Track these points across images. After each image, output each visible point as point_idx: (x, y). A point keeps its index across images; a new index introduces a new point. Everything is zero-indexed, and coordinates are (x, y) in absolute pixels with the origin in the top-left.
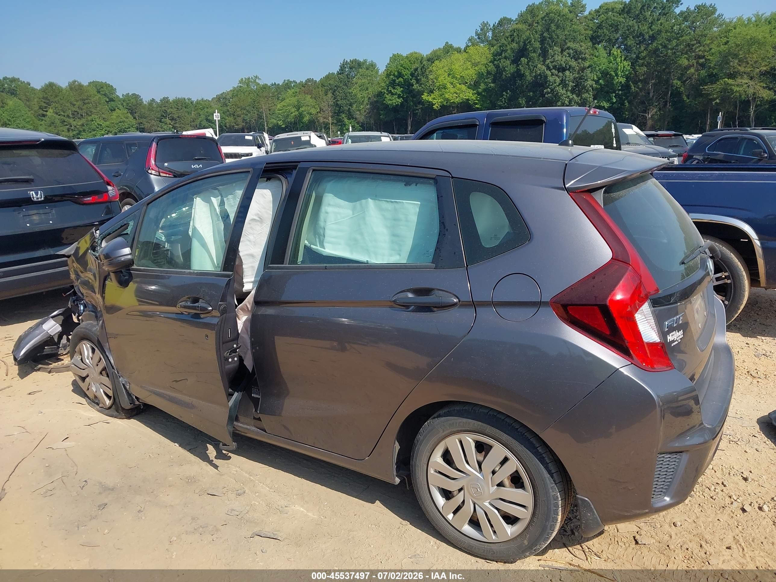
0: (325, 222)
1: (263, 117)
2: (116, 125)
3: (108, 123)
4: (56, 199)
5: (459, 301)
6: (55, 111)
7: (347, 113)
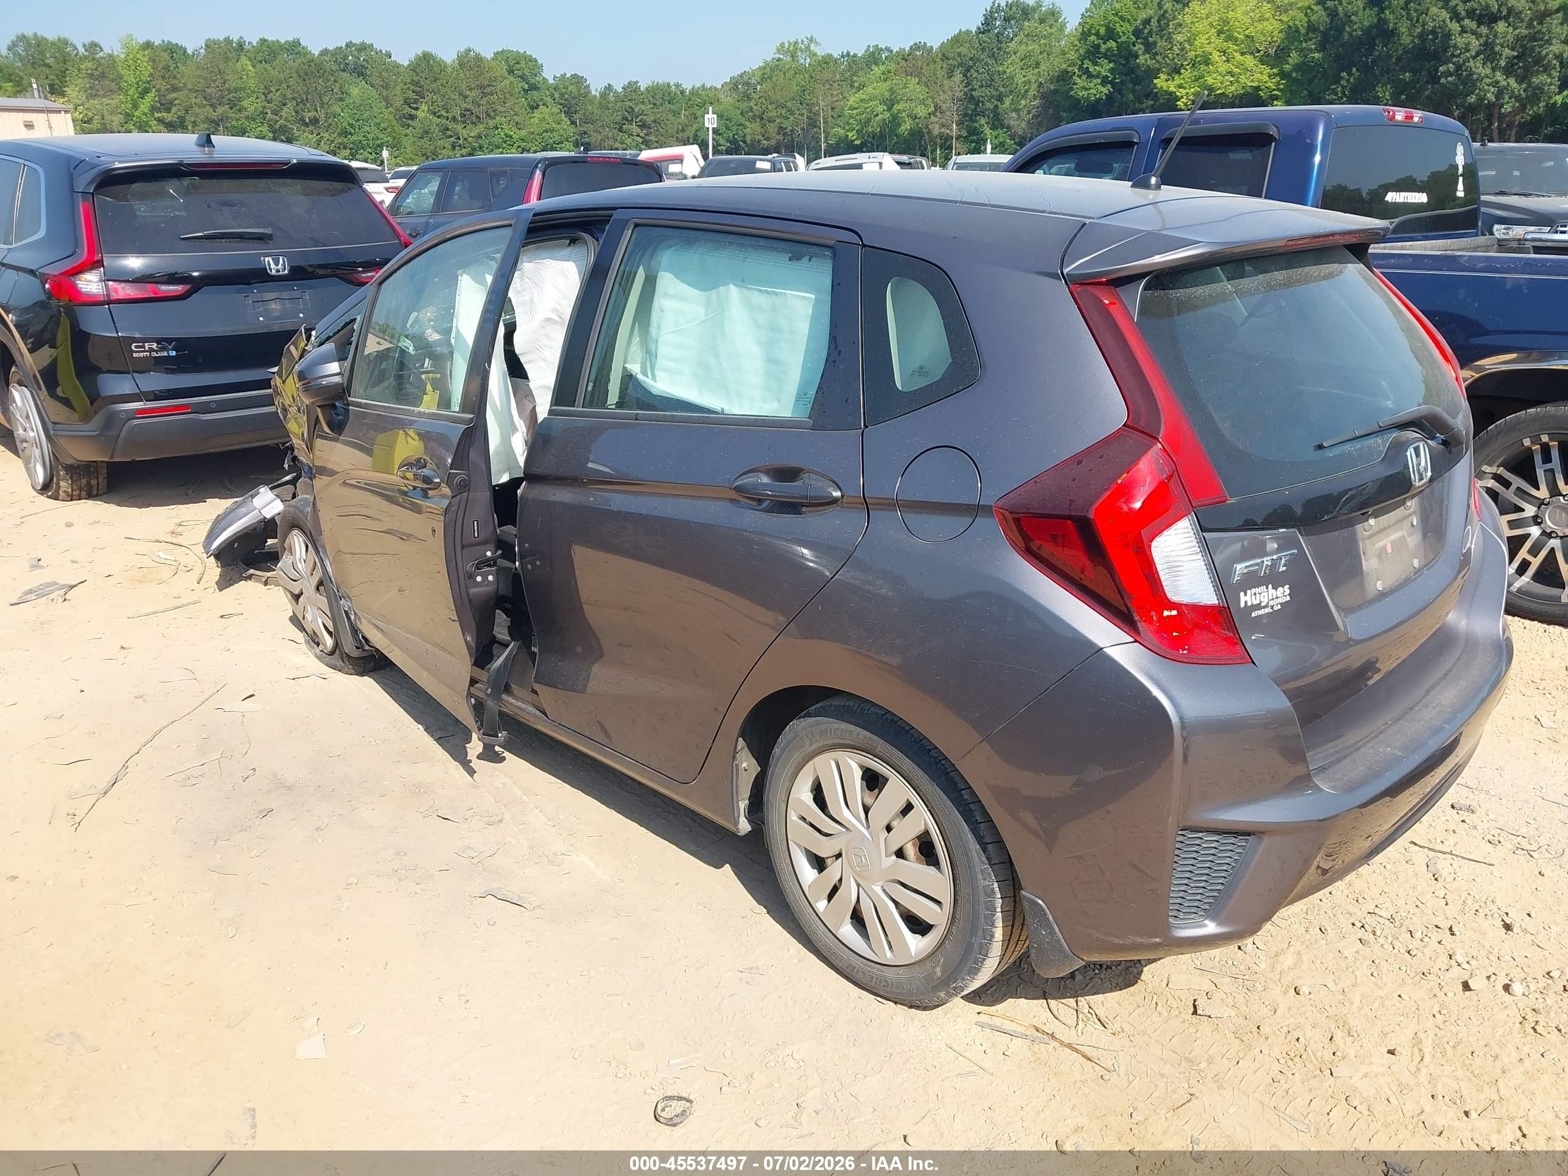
0: (659, 328)
1: (818, 124)
2: (537, 138)
3: (523, 133)
4: (321, 272)
5: (842, 496)
6: (431, 108)
7: (991, 115)
